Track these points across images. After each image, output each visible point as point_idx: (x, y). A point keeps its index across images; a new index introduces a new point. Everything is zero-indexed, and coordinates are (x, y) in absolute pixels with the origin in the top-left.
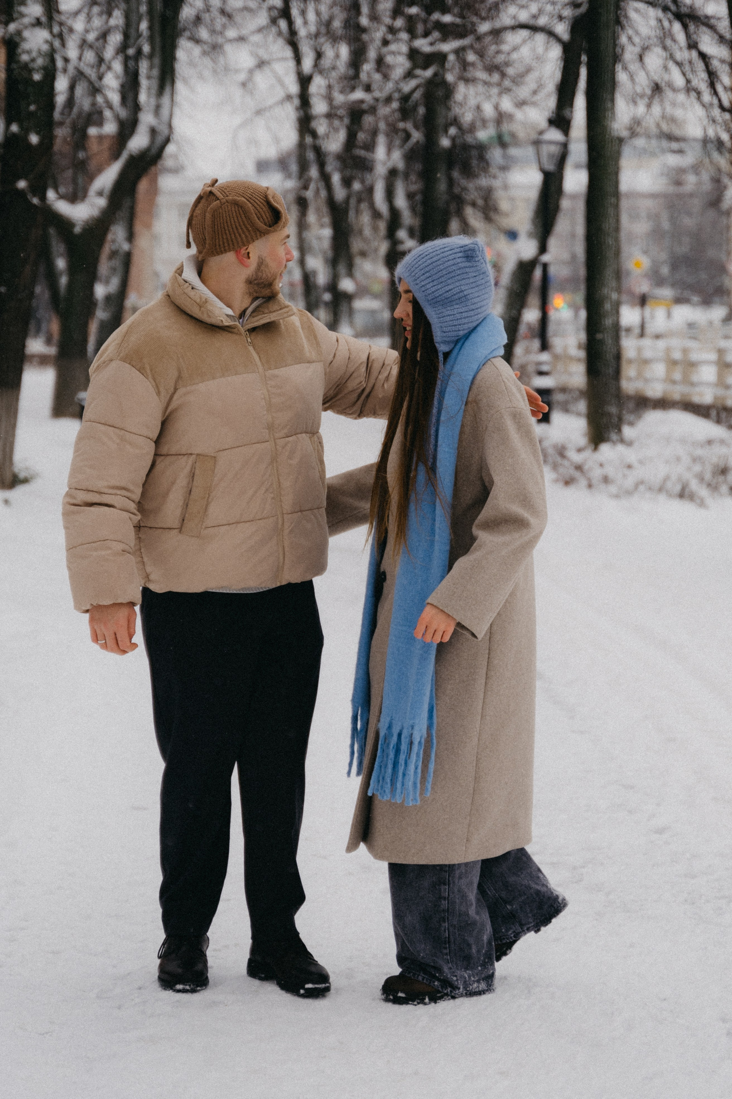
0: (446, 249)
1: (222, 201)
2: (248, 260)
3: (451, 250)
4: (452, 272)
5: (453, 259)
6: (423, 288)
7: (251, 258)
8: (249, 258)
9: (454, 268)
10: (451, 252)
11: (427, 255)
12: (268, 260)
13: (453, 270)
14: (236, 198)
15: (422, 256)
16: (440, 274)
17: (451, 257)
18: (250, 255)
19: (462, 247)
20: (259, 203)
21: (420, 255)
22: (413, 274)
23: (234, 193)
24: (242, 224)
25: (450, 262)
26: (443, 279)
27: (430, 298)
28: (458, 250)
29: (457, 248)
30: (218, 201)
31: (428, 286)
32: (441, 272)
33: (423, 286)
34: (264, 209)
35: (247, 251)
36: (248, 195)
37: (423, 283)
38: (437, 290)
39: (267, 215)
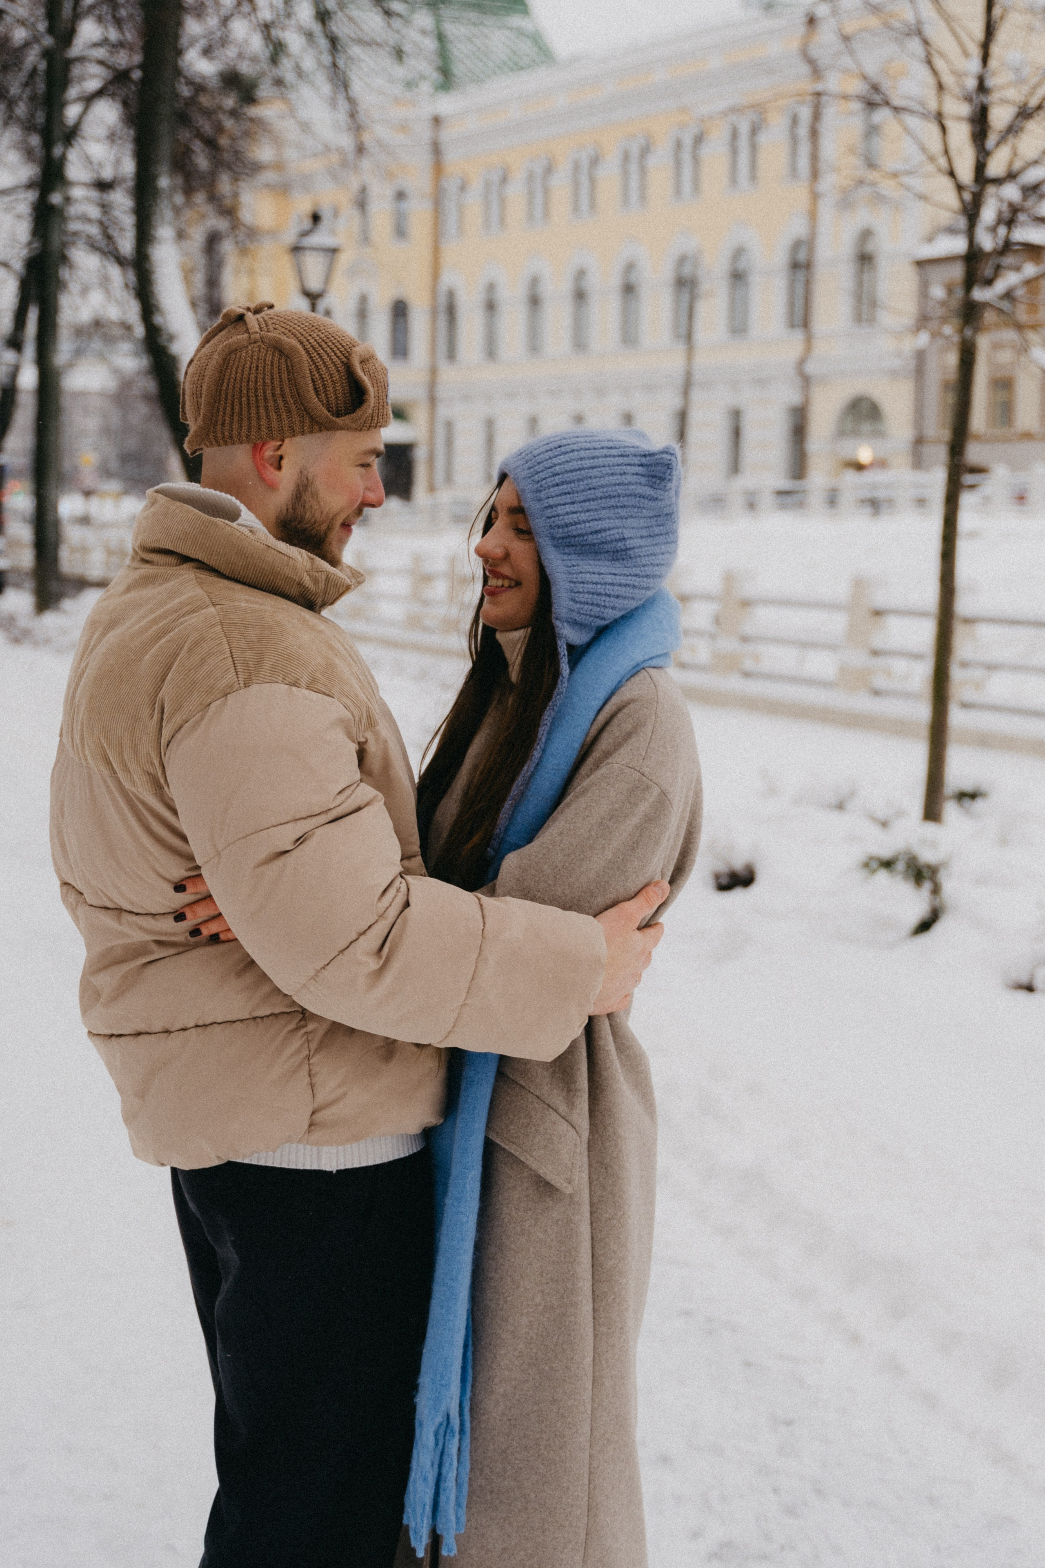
0: (614, 452)
1: (252, 336)
2: (277, 473)
3: (622, 456)
4: (614, 497)
5: (621, 474)
6: (549, 511)
7: (284, 470)
8: (279, 468)
9: (619, 490)
10: (621, 460)
11: (573, 451)
12: (320, 485)
13: (615, 493)
14: (284, 338)
15: (563, 449)
16: (590, 494)
17: (618, 469)
18: (284, 463)
19: (645, 456)
20: (329, 363)
21: (560, 447)
22: (536, 478)
23: (283, 330)
24: (278, 391)
25: (615, 477)
26: (593, 505)
27: (560, 533)
28: (636, 460)
29: (635, 455)
30: (246, 336)
31: (561, 510)
32: (592, 491)
33: (551, 507)
34: (336, 377)
35: (279, 453)
36: (312, 341)
37: (551, 501)
38: (576, 523)
39: (338, 390)
